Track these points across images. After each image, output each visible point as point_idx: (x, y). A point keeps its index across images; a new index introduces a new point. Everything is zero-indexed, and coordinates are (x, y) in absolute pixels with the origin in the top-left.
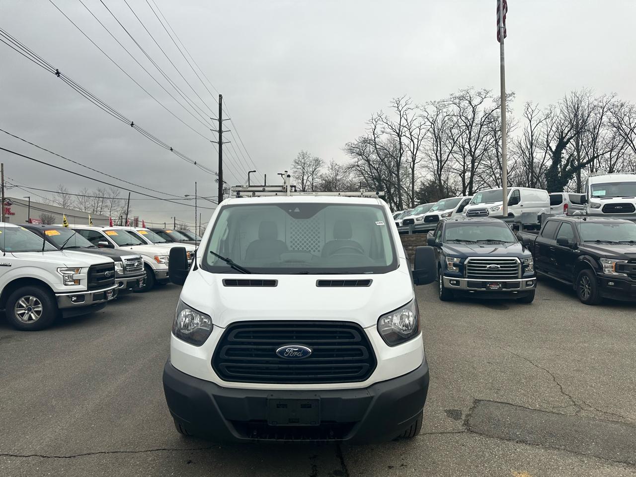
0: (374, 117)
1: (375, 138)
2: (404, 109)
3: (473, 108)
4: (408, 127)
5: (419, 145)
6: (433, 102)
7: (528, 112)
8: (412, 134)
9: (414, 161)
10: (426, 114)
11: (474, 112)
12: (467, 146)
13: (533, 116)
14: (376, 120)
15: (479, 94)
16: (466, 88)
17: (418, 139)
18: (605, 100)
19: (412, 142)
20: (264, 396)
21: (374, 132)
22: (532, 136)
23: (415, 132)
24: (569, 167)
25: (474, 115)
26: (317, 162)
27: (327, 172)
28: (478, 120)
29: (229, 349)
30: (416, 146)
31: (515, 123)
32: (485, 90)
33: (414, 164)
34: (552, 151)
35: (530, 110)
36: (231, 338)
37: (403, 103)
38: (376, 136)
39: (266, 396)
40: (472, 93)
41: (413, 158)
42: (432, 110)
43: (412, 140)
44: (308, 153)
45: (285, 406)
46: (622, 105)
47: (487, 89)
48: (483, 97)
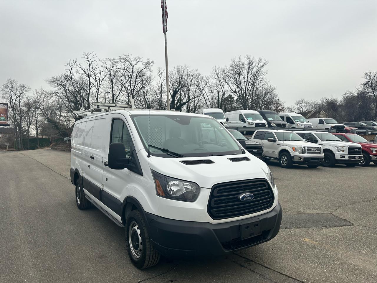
0: (71, 62)
1: (71, 76)
2: (92, 60)
3: (132, 67)
4: (93, 72)
5: (100, 84)
6: (110, 59)
7: (159, 73)
8: (96, 76)
9: (98, 93)
10: (106, 66)
11: (133, 69)
12: (129, 88)
13: (162, 75)
14: (72, 64)
15: (136, 59)
16: (127, 54)
17: (99, 80)
18: (193, 72)
19: (96, 82)
20: (238, 224)
21: (70, 72)
22: (162, 86)
23: (98, 76)
24: (178, 104)
25: (133, 70)
26: (23, 88)
27: (33, 95)
28: (135, 74)
29: (216, 201)
30: (98, 84)
31: (153, 78)
32: (139, 57)
33: (98, 95)
34: (171, 95)
35: (160, 72)
36: (215, 194)
37: (91, 56)
38: (72, 75)
39: (239, 224)
40: (131, 58)
41: (97, 91)
42: (109, 64)
43: (96, 80)
44: (16, 81)
45: (248, 227)
46: (199, 75)
47: (140, 57)
48: (138, 61)
